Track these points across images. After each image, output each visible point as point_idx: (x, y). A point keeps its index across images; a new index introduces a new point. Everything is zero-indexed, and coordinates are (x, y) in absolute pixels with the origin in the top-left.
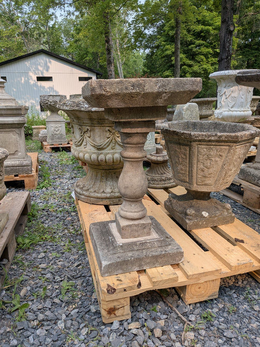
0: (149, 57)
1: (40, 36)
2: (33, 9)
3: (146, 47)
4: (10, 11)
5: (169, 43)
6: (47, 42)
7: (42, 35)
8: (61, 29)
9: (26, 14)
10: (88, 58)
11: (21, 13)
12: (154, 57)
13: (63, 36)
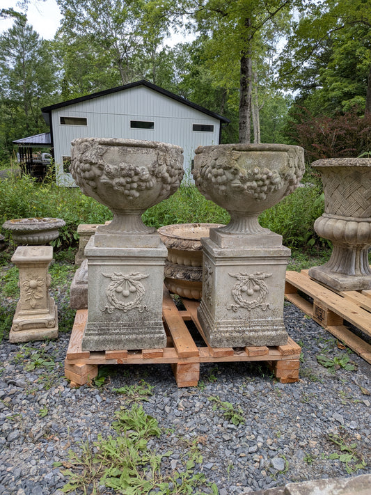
0: (299, 101)
1: (143, 66)
2: (137, 29)
3: (296, 86)
4: (106, 32)
5: (338, 78)
6: (151, 74)
7: (146, 65)
8: (172, 57)
9: (127, 34)
10: (208, 99)
11: (121, 33)
12: (306, 101)
13: (174, 67)
